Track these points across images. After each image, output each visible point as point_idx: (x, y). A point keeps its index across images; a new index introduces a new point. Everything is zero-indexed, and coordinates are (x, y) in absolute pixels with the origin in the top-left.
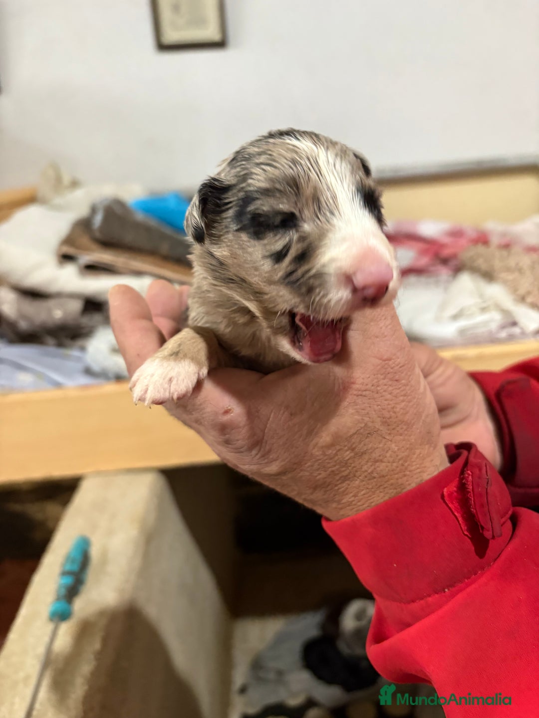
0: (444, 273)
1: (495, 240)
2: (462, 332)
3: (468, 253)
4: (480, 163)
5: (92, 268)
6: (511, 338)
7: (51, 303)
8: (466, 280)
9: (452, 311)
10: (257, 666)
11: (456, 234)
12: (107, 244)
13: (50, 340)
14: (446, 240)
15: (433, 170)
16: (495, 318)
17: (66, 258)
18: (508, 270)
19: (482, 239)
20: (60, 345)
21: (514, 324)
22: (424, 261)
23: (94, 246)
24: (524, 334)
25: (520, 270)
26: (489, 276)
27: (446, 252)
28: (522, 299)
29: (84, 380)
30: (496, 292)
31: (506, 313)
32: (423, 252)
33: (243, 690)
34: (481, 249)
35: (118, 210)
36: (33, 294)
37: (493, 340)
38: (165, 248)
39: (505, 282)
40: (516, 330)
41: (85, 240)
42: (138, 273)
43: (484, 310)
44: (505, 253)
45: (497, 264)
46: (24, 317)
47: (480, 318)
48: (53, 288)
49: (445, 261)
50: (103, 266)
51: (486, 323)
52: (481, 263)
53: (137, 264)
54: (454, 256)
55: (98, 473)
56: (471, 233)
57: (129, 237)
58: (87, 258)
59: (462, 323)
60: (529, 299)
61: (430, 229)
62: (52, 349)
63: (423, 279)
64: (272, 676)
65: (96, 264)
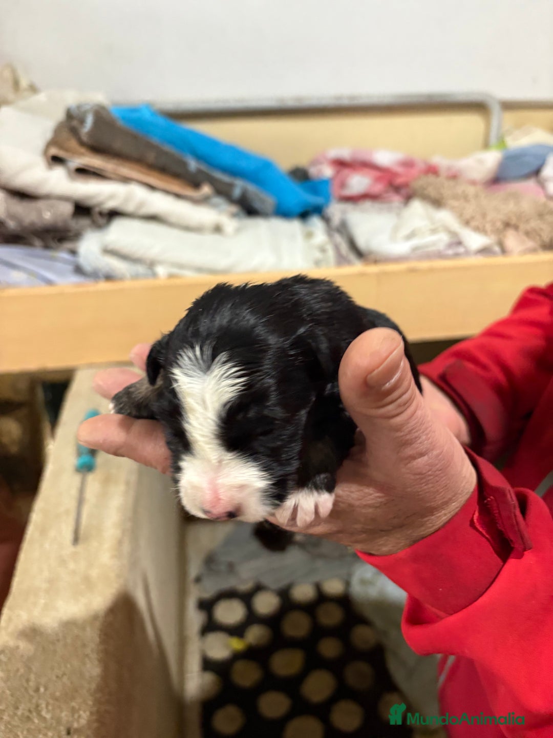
0: (396, 200)
1: (443, 173)
2: (415, 249)
3: (419, 183)
4: (430, 96)
5: (83, 172)
6: (457, 255)
7: (40, 204)
8: (417, 206)
9: (405, 231)
10: (210, 561)
11: (408, 164)
12: (97, 149)
13: (37, 242)
14: (400, 170)
15: (387, 100)
16: (443, 239)
17: (56, 160)
18: (456, 197)
19: (432, 170)
20: (47, 247)
21: (459, 243)
22: (378, 188)
23: (83, 150)
24: (467, 253)
25: (466, 198)
26: (438, 203)
27: (399, 181)
28: (467, 223)
29: (75, 279)
30: (445, 216)
31: (453, 234)
32: (378, 180)
33: (198, 580)
34: (431, 178)
36: (21, 195)
37: (440, 255)
38: (151, 157)
39: (453, 209)
40: (461, 250)
41: (73, 143)
42: (126, 180)
43: (434, 231)
44: (452, 183)
45: (446, 192)
46: (12, 217)
47: (429, 239)
48: (44, 190)
49: (397, 189)
50: (92, 170)
51: (434, 244)
52: (431, 192)
53: (126, 170)
54: (406, 185)
55: (91, 366)
56: (421, 166)
57: (117, 145)
58: (77, 161)
59: (415, 242)
60: (474, 223)
61: (385, 158)
62: (39, 251)
63: (377, 205)
64: (223, 568)
65: (86, 168)
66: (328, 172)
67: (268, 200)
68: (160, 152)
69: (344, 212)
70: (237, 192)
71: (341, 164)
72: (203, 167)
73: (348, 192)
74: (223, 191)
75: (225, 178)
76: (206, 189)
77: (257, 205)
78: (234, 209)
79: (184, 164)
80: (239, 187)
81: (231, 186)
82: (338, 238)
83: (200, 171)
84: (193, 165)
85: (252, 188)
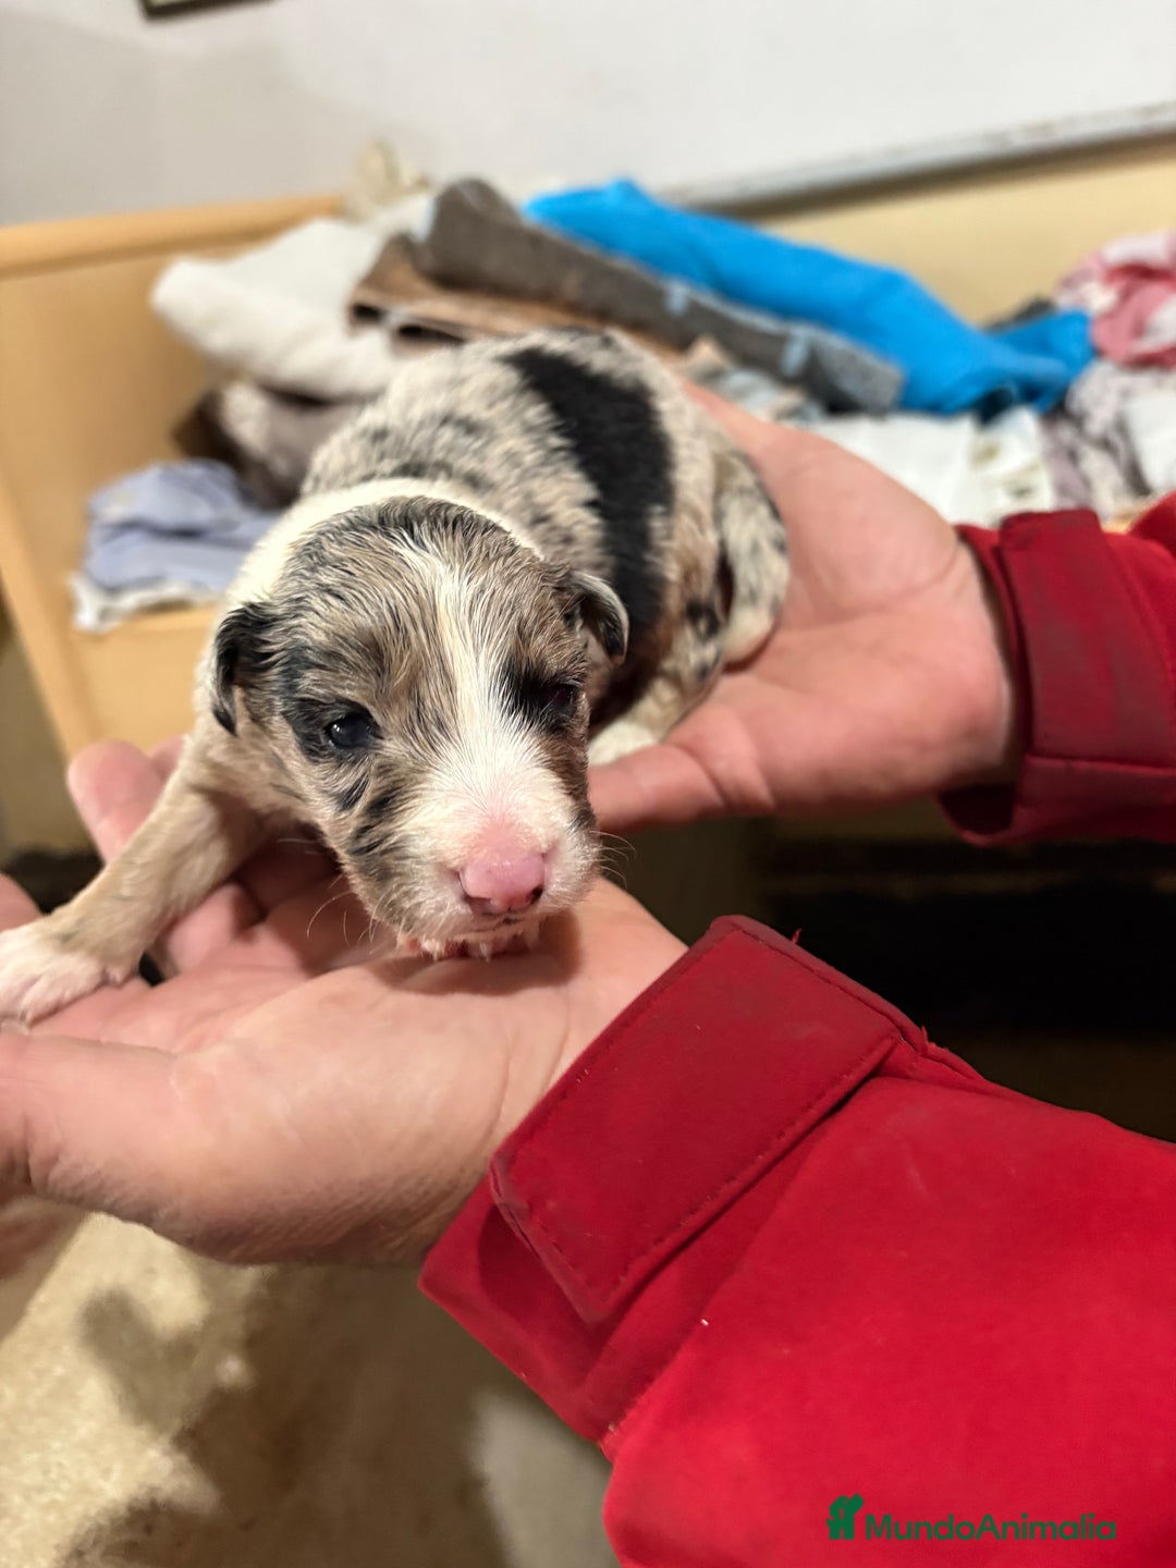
5: (415, 334)
12: (451, 280)
17: (364, 314)
23: (420, 286)
35: (472, 199)
36: (301, 400)
38: (571, 284)
41: (403, 274)
46: (282, 449)
48: (339, 383)
50: (434, 327)
57: (493, 262)
58: (404, 311)
65: (422, 324)
66: (1099, 298)
67: (885, 373)
68: (597, 272)
69: (1126, 394)
70: (794, 356)
71: (1138, 274)
72: (709, 300)
73: (1148, 345)
74: (757, 356)
75: (765, 323)
76: (706, 353)
77: (850, 385)
78: (789, 399)
79: (657, 297)
80: (800, 341)
81: (781, 341)
82: (1096, 464)
83: (695, 310)
84: (679, 294)
85: (836, 344)
